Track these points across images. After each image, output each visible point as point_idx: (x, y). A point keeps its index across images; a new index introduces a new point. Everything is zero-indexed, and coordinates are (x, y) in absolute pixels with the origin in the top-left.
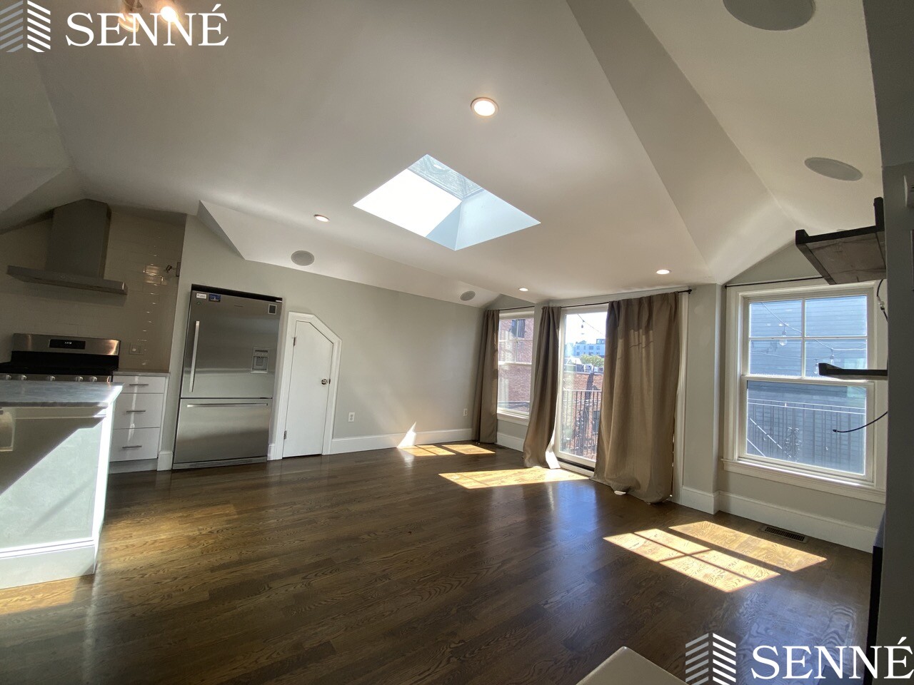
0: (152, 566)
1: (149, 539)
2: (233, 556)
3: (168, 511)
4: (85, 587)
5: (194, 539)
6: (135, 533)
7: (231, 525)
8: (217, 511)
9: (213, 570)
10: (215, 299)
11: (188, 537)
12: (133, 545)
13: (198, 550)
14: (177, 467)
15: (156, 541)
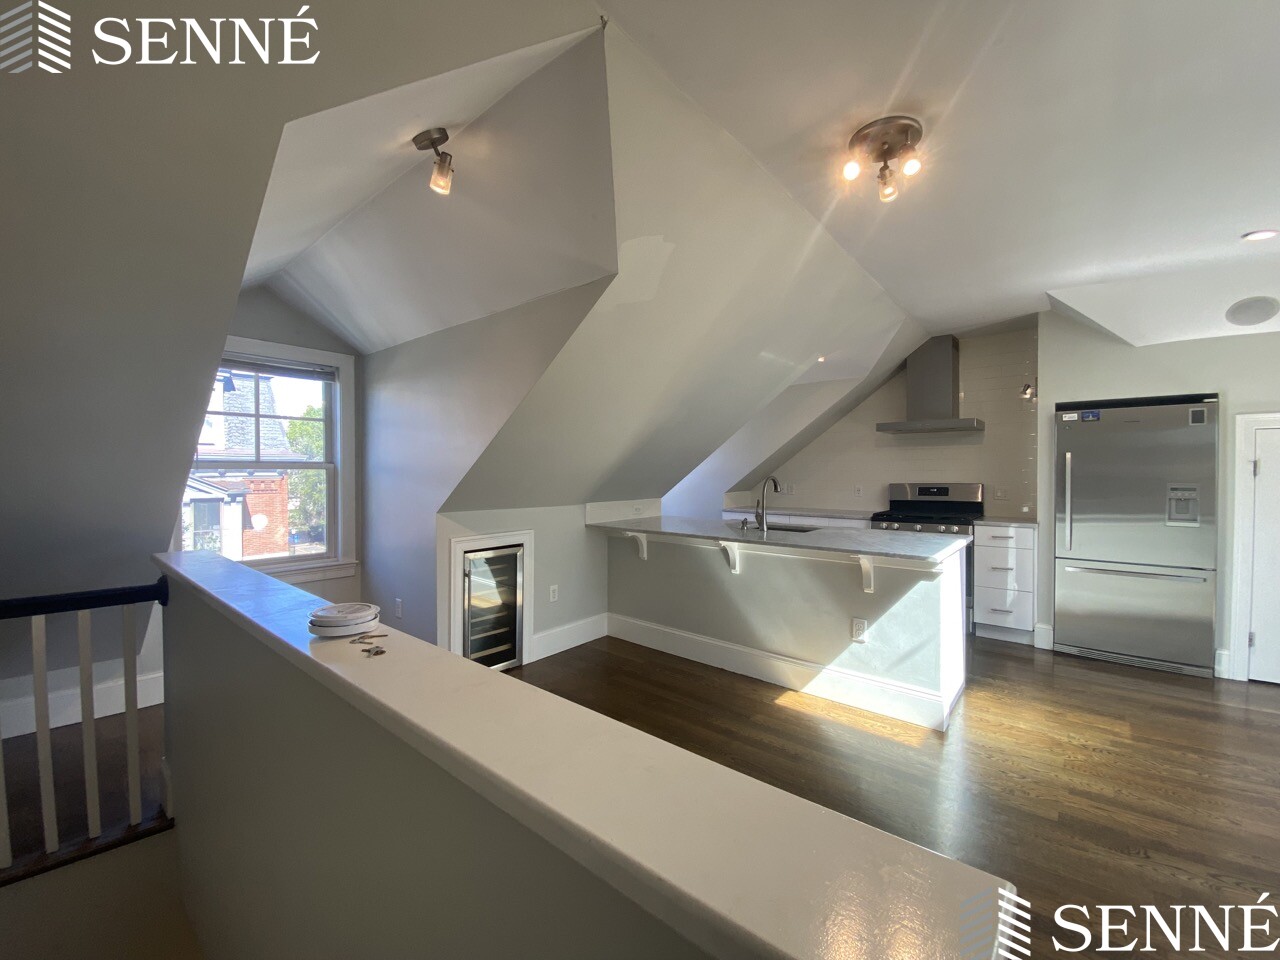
0: (1002, 752)
1: (1007, 722)
2: (1109, 791)
3: (1035, 699)
4: (934, 741)
5: (1059, 744)
6: (992, 710)
7: (1117, 750)
8: (1103, 723)
9: (1073, 791)
10: (1091, 418)
11: (1052, 739)
12: (988, 722)
13: (1060, 760)
14: (1059, 648)
15: (1012, 727)
